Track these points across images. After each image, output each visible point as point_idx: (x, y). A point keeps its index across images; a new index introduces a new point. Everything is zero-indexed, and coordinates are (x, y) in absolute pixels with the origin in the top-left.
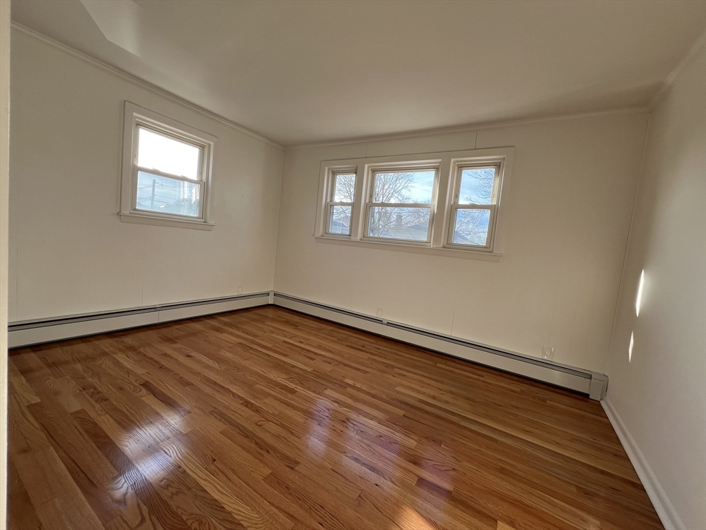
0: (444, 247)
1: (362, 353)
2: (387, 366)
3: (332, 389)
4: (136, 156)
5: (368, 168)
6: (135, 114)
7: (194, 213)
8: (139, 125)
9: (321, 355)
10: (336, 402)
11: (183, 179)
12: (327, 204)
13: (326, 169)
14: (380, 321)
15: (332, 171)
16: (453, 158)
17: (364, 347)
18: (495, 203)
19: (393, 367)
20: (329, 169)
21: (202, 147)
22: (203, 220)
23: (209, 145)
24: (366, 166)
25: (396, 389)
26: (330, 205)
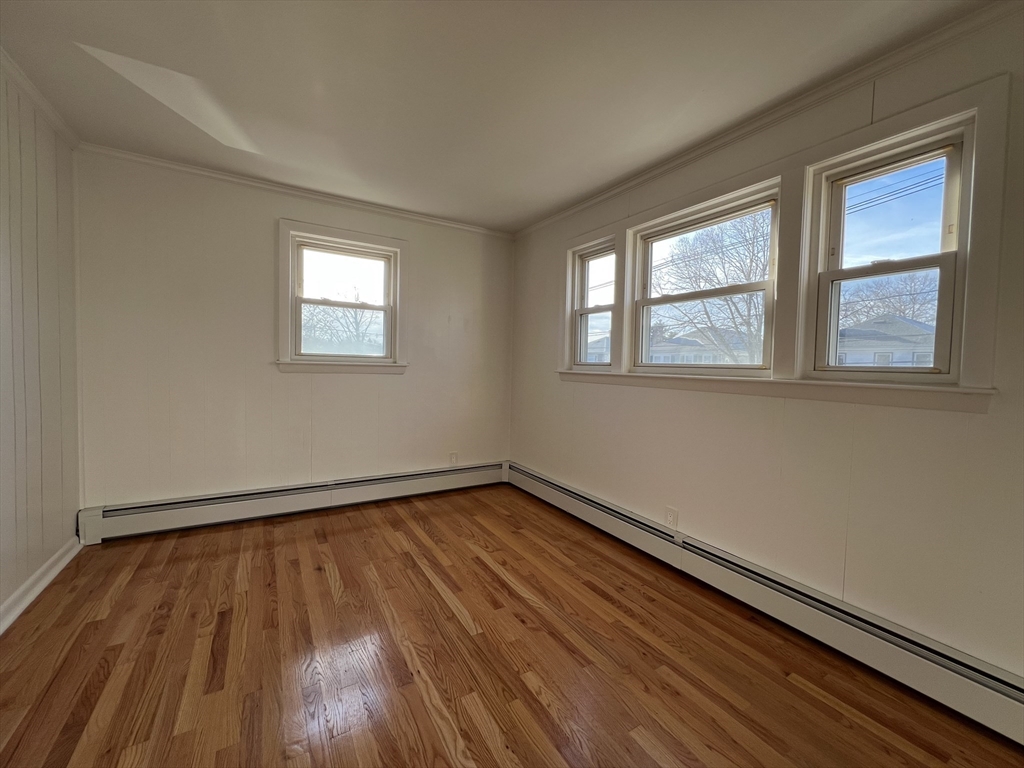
0: (804, 377)
1: (607, 605)
2: (647, 651)
3: (483, 694)
4: (300, 285)
5: (635, 235)
6: (292, 232)
7: (378, 352)
8: (302, 245)
9: (520, 599)
10: (466, 736)
11: (364, 306)
12: (574, 313)
13: (570, 254)
14: (668, 537)
15: (580, 256)
16: (810, 163)
17: (620, 589)
18: (953, 248)
19: (661, 660)
20: (574, 254)
21: (387, 258)
22: (391, 360)
23: (396, 253)
24: (630, 233)
25: (632, 734)
26: (582, 314)
